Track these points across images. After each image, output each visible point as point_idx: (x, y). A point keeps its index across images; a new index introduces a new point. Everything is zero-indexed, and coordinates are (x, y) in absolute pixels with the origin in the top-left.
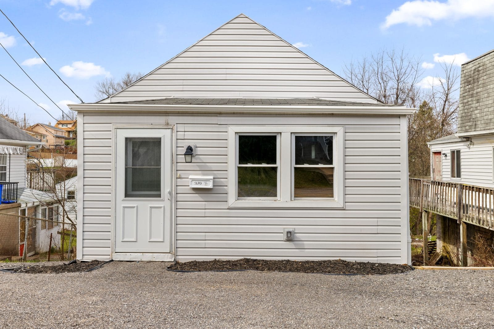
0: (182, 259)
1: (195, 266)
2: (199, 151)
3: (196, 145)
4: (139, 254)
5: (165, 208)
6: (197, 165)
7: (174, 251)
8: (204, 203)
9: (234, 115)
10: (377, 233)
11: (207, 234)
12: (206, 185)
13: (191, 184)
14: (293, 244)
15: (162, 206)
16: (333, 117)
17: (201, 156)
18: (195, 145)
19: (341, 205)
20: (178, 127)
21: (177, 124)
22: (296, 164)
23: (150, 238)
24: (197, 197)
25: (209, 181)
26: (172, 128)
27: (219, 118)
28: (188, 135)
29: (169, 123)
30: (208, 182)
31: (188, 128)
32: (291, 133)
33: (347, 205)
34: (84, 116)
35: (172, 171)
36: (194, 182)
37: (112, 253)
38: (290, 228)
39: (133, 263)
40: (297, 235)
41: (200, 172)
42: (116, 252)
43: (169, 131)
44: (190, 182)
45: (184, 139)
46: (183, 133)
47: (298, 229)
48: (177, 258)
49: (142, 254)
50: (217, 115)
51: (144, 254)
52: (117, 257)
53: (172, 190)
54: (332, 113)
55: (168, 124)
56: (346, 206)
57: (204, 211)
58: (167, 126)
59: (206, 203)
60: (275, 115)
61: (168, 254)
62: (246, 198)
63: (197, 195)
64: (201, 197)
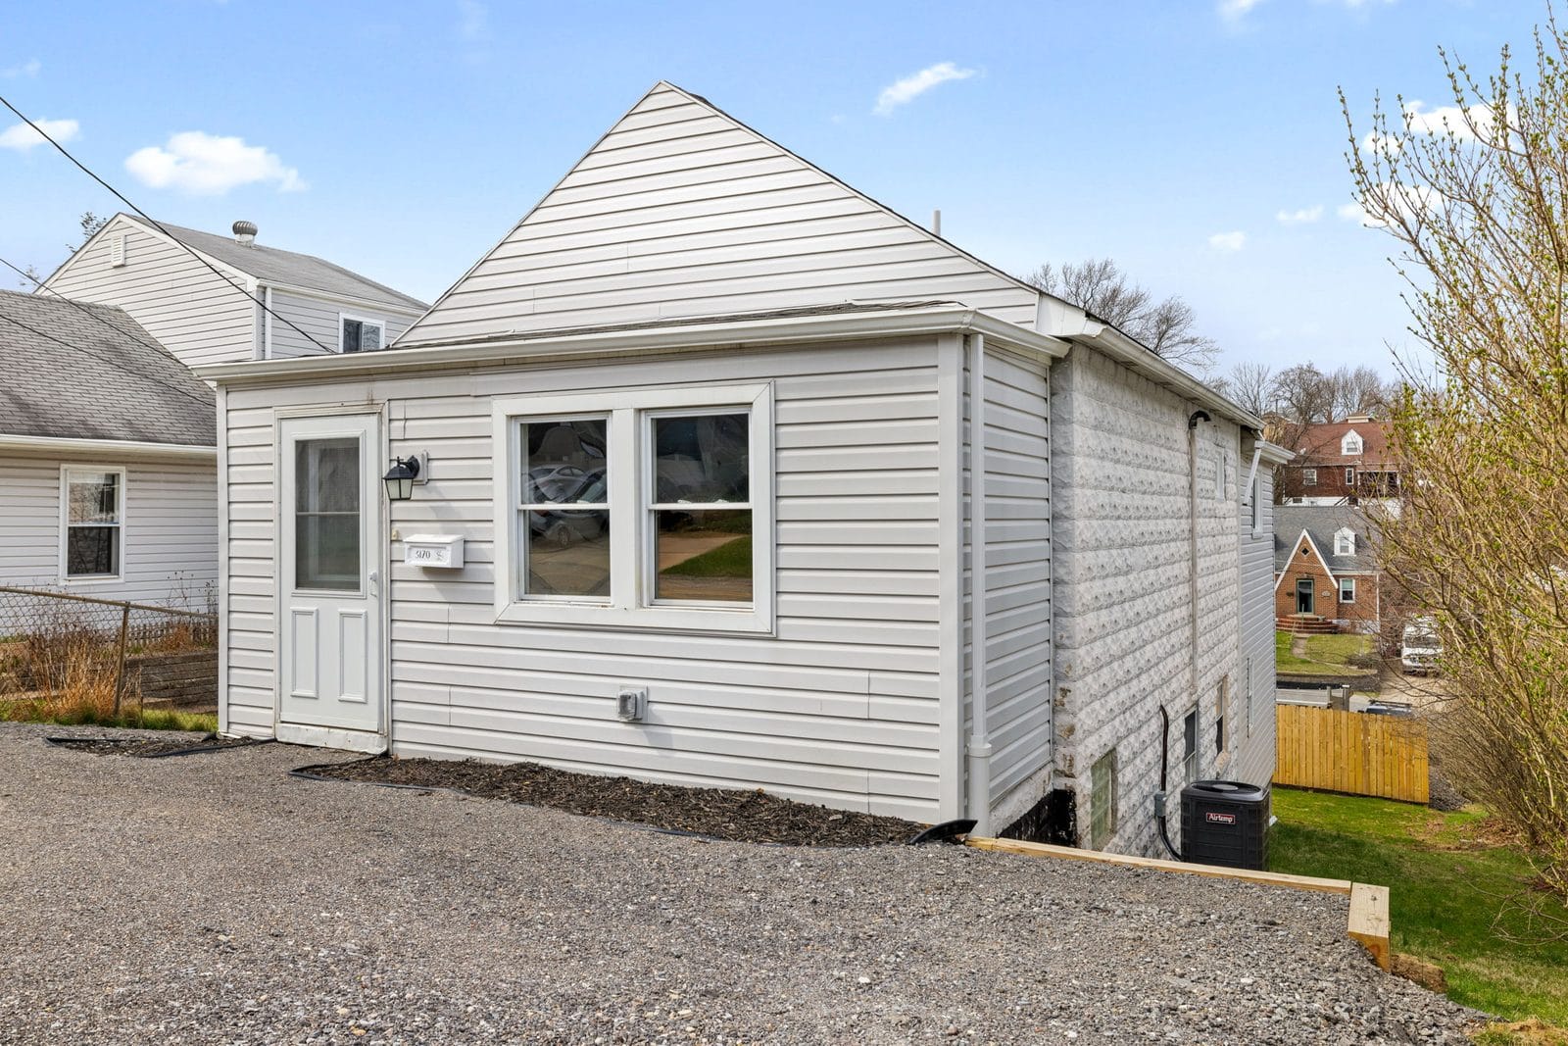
0: (404, 751)
1: (429, 774)
2: (436, 469)
3: (428, 454)
4: (322, 728)
5: (369, 616)
6: (432, 507)
7: (387, 730)
8: (446, 606)
9: (505, 367)
10: (869, 719)
11: (453, 689)
12: (439, 559)
13: (409, 556)
14: (644, 735)
15: (362, 611)
16: (743, 355)
17: (439, 484)
18: (425, 454)
19: (763, 625)
20: (392, 410)
21: (389, 400)
22: (660, 499)
23: (342, 692)
24: (430, 590)
25: (445, 548)
26: (380, 413)
27: (473, 379)
28: (415, 429)
29: (374, 398)
30: (443, 552)
31: (414, 409)
32: (639, 410)
33: (784, 625)
34: (227, 393)
35: (380, 522)
36: (415, 550)
37: (275, 722)
38: (634, 688)
39: (310, 750)
40: (655, 707)
41: (438, 525)
42: (283, 722)
43: (375, 418)
44: (406, 551)
45: (405, 440)
46: (402, 423)
47: (658, 691)
48: (394, 746)
49: (327, 729)
50: (469, 370)
51: (332, 730)
52: (286, 734)
53: (381, 571)
54: (740, 344)
55: (371, 402)
56: (780, 629)
57: (446, 627)
58: (371, 408)
59: (451, 607)
60: (597, 361)
61: (374, 735)
62: (547, 597)
63: (432, 586)
64: (442, 591)
